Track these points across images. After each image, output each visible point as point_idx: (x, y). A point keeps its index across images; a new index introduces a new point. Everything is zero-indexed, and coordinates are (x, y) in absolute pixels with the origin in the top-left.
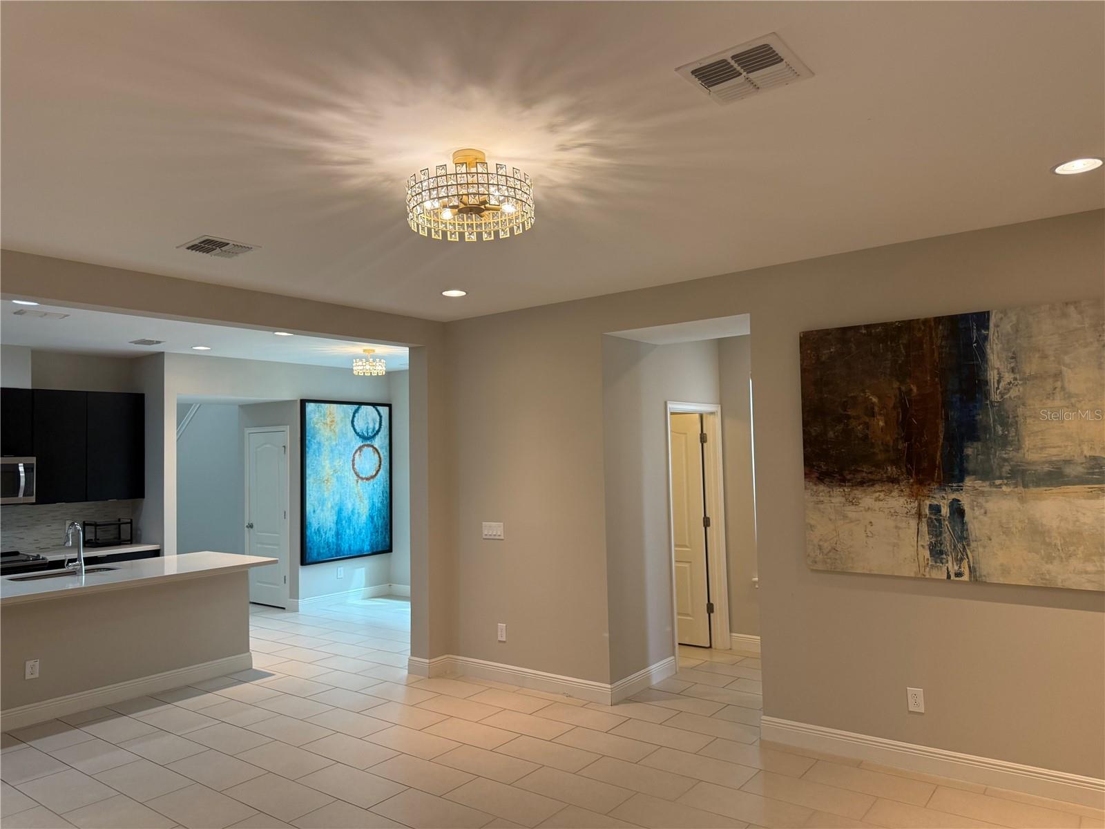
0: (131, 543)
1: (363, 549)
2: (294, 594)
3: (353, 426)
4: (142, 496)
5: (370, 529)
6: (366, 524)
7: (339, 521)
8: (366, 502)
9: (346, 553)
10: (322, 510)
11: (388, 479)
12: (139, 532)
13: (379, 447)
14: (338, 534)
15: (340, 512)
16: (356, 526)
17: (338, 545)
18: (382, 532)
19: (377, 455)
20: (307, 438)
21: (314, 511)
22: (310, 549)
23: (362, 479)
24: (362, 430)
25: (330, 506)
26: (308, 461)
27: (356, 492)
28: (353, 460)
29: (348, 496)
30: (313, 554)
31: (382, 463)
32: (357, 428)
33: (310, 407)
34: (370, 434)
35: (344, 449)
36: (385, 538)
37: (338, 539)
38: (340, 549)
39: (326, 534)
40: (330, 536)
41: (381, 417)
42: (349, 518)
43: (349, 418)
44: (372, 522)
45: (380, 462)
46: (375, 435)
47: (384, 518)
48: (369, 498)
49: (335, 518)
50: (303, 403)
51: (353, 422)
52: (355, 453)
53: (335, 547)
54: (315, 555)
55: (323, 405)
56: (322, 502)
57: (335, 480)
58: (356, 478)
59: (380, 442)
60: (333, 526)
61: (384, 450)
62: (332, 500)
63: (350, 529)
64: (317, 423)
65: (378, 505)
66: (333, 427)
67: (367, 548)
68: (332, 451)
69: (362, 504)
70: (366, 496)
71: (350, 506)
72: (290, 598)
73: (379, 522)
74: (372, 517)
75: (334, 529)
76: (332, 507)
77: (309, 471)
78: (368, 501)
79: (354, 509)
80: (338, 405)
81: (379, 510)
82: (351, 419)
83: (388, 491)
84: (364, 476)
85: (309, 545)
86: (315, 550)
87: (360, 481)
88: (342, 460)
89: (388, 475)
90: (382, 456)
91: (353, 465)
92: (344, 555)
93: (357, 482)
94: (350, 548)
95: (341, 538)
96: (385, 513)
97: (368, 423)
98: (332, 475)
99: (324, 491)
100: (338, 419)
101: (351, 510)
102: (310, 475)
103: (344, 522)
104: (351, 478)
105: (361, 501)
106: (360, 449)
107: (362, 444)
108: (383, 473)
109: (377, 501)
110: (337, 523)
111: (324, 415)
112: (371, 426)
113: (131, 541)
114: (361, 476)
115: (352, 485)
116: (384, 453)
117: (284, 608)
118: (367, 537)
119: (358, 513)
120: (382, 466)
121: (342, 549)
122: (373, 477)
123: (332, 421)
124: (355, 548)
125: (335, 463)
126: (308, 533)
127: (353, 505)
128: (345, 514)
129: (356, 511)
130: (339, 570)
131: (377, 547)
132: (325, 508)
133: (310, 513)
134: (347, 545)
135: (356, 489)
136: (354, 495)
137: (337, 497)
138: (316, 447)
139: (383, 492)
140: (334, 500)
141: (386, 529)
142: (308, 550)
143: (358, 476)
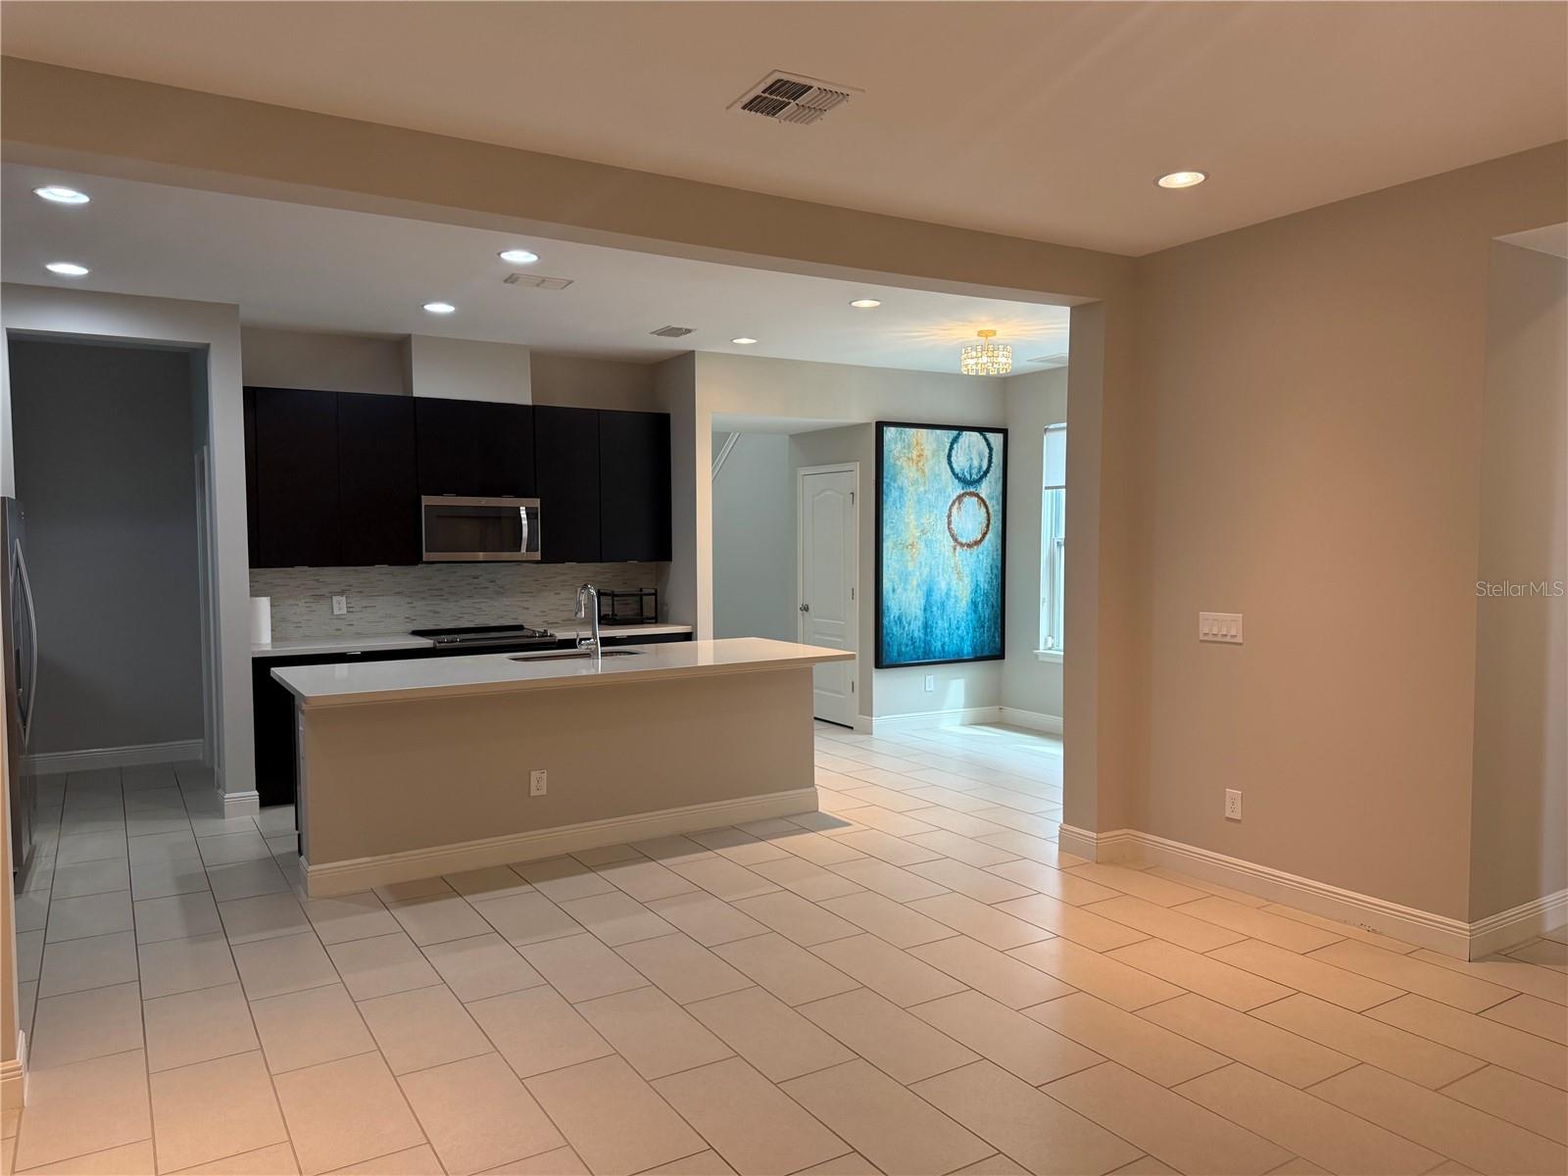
0: (656, 623)
1: (962, 651)
2: (867, 708)
3: (950, 463)
4: (670, 559)
5: (972, 621)
6: (967, 615)
7: (927, 608)
8: (967, 580)
9: (937, 654)
10: (905, 590)
11: (999, 547)
12: (665, 608)
13: (988, 496)
14: (926, 626)
15: (929, 594)
16: (952, 616)
17: (927, 643)
18: (990, 628)
19: (983, 510)
20: (885, 480)
21: (894, 590)
22: (889, 644)
23: (962, 545)
24: (963, 470)
25: (915, 583)
26: (886, 516)
27: (953, 565)
28: (949, 516)
29: (940, 570)
30: (892, 653)
31: (992, 521)
32: (955, 466)
33: (890, 433)
34: (974, 476)
35: (936, 498)
36: (994, 637)
37: (926, 634)
38: (930, 648)
39: (910, 624)
40: (916, 628)
41: (991, 449)
42: (943, 604)
43: (944, 450)
44: (975, 612)
45: (989, 520)
46: (981, 478)
47: (993, 607)
48: (972, 574)
49: (923, 602)
50: (880, 426)
51: (949, 456)
52: (952, 505)
53: (923, 645)
54: (895, 654)
55: (907, 429)
56: (905, 577)
57: (923, 544)
58: (952, 543)
59: (989, 488)
60: (920, 613)
61: (994, 502)
62: (918, 574)
63: (943, 619)
64: (898, 459)
65: (984, 585)
66: (920, 464)
67: (967, 649)
68: (919, 501)
69: (961, 583)
70: (967, 571)
71: (943, 586)
72: (861, 713)
73: (986, 612)
74: (975, 604)
75: (922, 619)
76: (918, 585)
77: (886, 531)
78: (969, 579)
79: (949, 590)
80: (929, 431)
81: (986, 595)
82: (947, 451)
83: (1000, 565)
84: (964, 541)
85: (887, 639)
86: (895, 648)
87: (958, 548)
88: (933, 517)
89: (1000, 541)
90: (991, 511)
91: (949, 523)
92: (935, 657)
93: (955, 549)
94: (943, 645)
95: (931, 631)
96: (994, 598)
97: (971, 458)
98: (919, 538)
99: (907, 561)
100: (928, 453)
101: (945, 591)
102: (888, 536)
103: (935, 609)
104: (945, 542)
105: (960, 579)
106: (960, 498)
107: (962, 492)
108: (992, 539)
109: (982, 580)
110: (925, 610)
111: (909, 448)
112: (976, 463)
113: (656, 620)
114: (960, 540)
115: (947, 554)
116: (995, 507)
117: (852, 728)
118: (968, 633)
119: (956, 597)
120: (991, 527)
121: (933, 648)
122: (977, 543)
123: (920, 456)
124: (951, 648)
125: (922, 521)
126: (885, 622)
127: (949, 584)
128: (936, 597)
129: (952, 593)
130: (928, 679)
131: (982, 651)
132: (909, 587)
133: (888, 593)
134: (939, 644)
135: (953, 561)
136: (950, 570)
137: (926, 571)
138: (897, 494)
139: (991, 566)
140: (921, 575)
141: (995, 623)
142: (885, 647)
143: (956, 540)
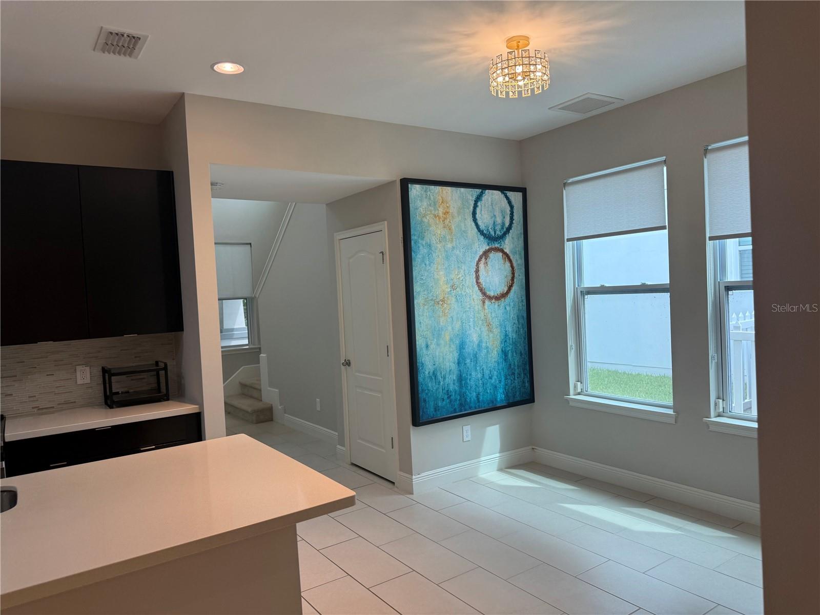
0: (168, 399)
1: (496, 400)
2: (406, 466)
3: (475, 220)
4: (183, 330)
5: (503, 369)
6: (498, 364)
7: (460, 362)
8: (496, 331)
9: (473, 405)
10: (438, 345)
11: (524, 298)
13: (511, 252)
14: (461, 379)
15: (462, 347)
16: (484, 367)
17: (462, 395)
18: (519, 374)
19: (508, 264)
20: (413, 237)
21: (427, 346)
22: (425, 401)
23: (490, 298)
24: (487, 227)
25: (448, 338)
26: (415, 273)
27: (482, 318)
28: (477, 271)
29: (471, 324)
30: (429, 409)
31: (516, 275)
32: (480, 223)
33: (415, 191)
34: (498, 233)
35: (464, 255)
36: (524, 382)
37: (461, 386)
38: (466, 400)
39: (445, 378)
40: (451, 381)
41: (512, 207)
42: (475, 356)
43: (468, 208)
44: (506, 360)
45: (513, 274)
46: (505, 234)
47: (521, 354)
48: (501, 325)
49: (456, 355)
50: (405, 183)
51: (474, 214)
52: (480, 260)
53: (459, 397)
54: (432, 410)
55: (432, 187)
56: (437, 333)
57: (454, 300)
58: (481, 296)
59: (511, 244)
60: (454, 367)
61: (517, 257)
62: (450, 328)
63: (476, 370)
64: (425, 216)
65: (512, 335)
66: (447, 222)
67: (500, 396)
68: (447, 258)
69: (491, 335)
70: (495, 323)
71: (475, 338)
72: (401, 470)
73: (515, 360)
74: (504, 353)
75: (456, 372)
76: (451, 340)
77: (417, 288)
78: (499, 330)
79: (481, 342)
80: (454, 189)
81: (515, 344)
82: (472, 208)
83: (525, 315)
84: (492, 294)
85: (422, 396)
86: (432, 404)
87: (487, 302)
88: (462, 271)
89: (524, 293)
90: (515, 265)
91: (477, 278)
92: (470, 408)
93: (484, 303)
94: (478, 396)
95: (466, 383)
96: (522, 347)
97: (495, 216)
98: (449, 293)
99: (439, 317)
100: (453, 210)
101: (477, 343)
102: (419, 293)
103: (468, 361)
104: (474, 296)
105: (490, 331)
106: (486, 254)
107: (488, 248)
108: (517, 290)
109: (510, 330)
110: (459, 363)
111: (435, 204)
112: (499, 220)
114: (488, 293)
115: (476, 308)
116: (518, 261)
117: (393, 483)
118: (500, 381)
119: (487, 348)
120: (515, 280)
121: (468, 400)
122: (504, 295)
123: (446, 213)
124: (486, 397)
125: (452, 276)
126: (420, 378)
127: (480, 336)
128: (469, 350)
129: (484, 345)
130: (466, 429)
131: (514, 397)
132: (442, 342)
133: (421, 349)
134: (474, 395)
135: (482, 313)
136: (480, 322)
137: (457, 326)
138: (426, 251)
139: (518, 316)
140: (453, 329)
141: (524, 370)
142: (422, 404)
143: (484, 294)
